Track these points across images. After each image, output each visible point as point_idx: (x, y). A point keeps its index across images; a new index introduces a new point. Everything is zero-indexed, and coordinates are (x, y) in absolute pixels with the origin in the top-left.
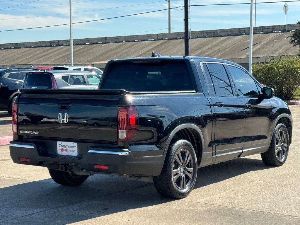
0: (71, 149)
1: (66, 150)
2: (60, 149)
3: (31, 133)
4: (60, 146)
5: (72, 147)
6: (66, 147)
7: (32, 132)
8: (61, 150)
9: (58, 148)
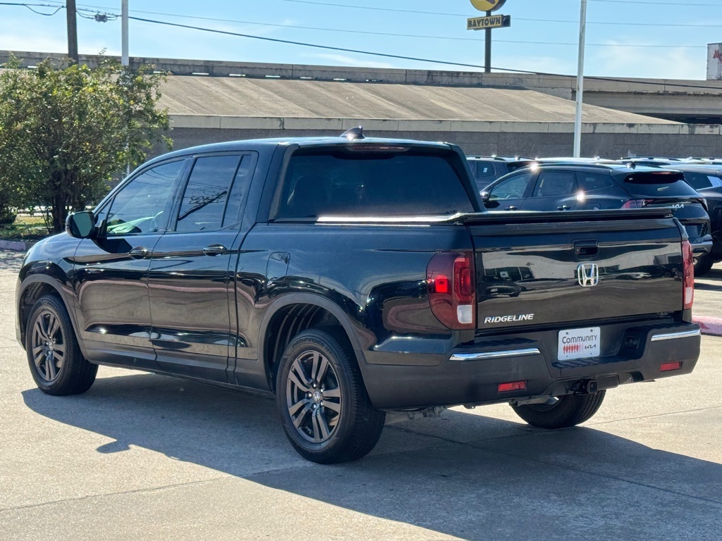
0: (587, 343)
1: (577, 348)
2: (564, 348)
3: (514, 319)
4: (565, 340)
5: (589, 338)
6: (576, 341)
7: (517, 318)
8: (566, 349)
9: (561, 346)
